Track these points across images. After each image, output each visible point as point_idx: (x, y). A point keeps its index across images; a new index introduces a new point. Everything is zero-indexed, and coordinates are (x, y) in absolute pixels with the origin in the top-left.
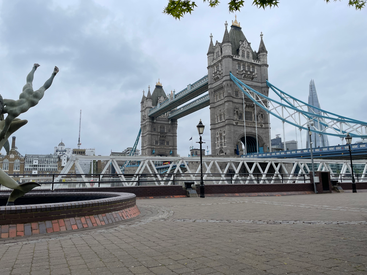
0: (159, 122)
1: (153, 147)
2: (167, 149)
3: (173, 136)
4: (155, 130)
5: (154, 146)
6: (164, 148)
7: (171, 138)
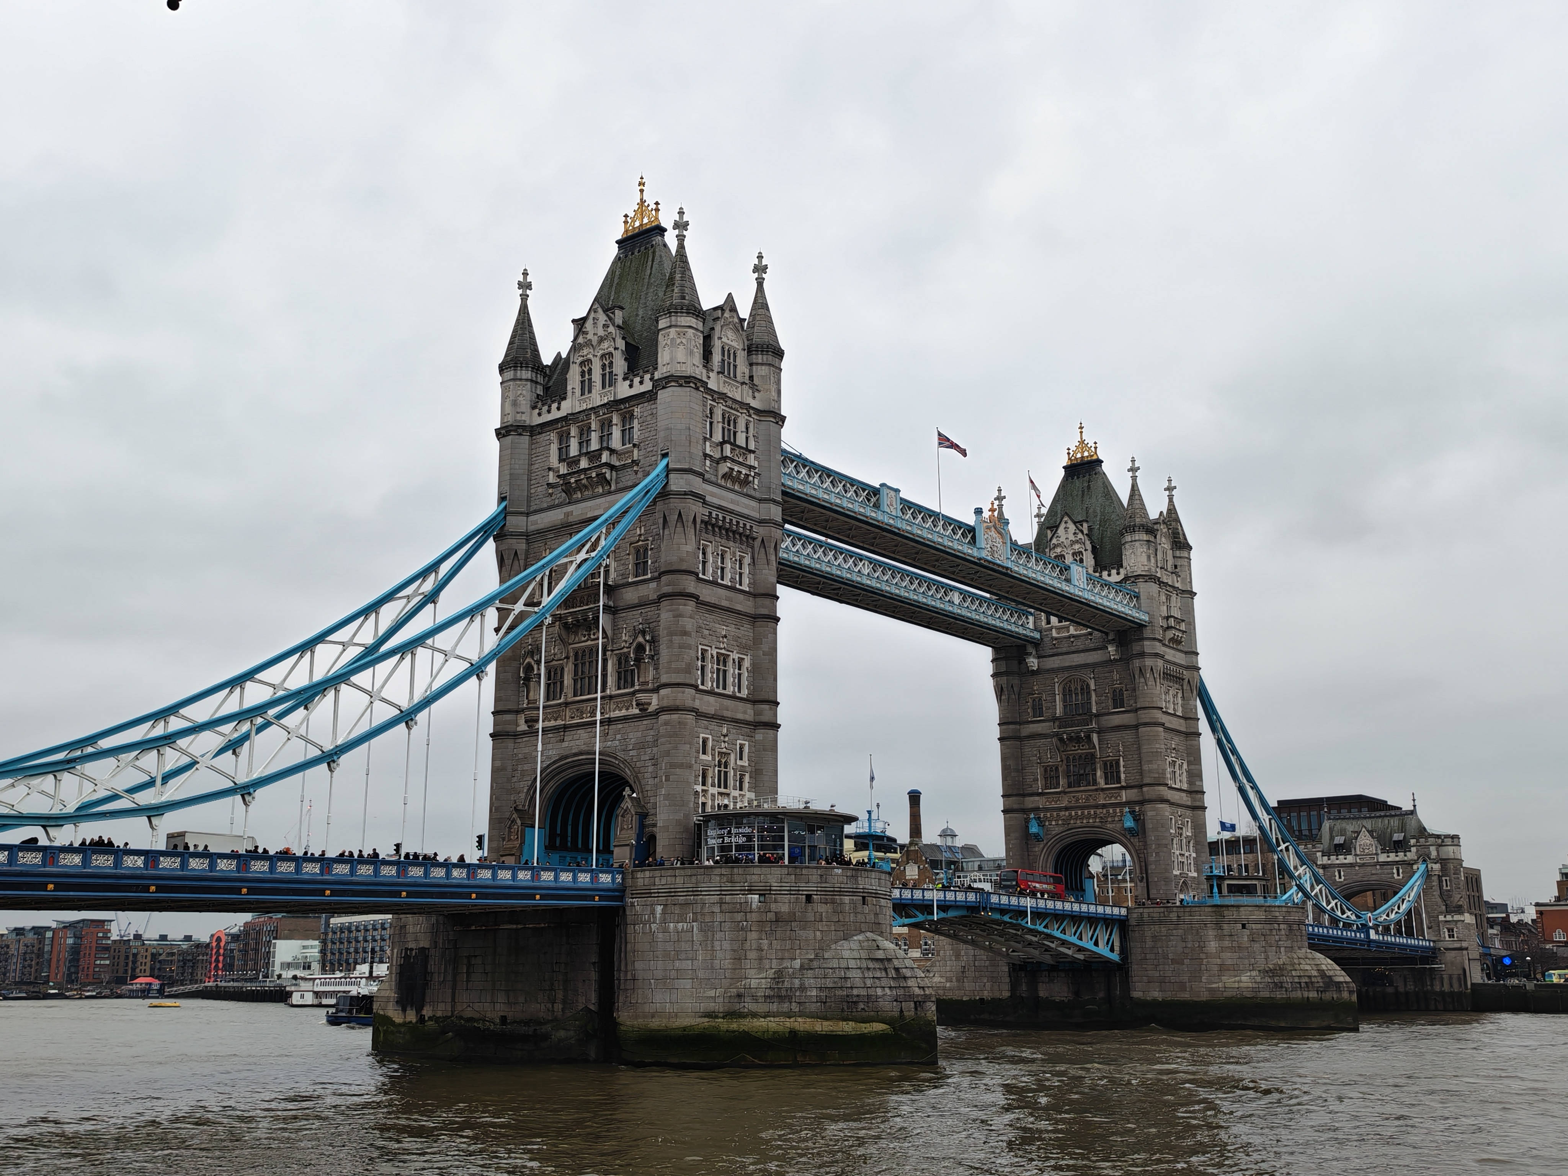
0: (1054, 662)
1: (1031, 802)
2: (1104, 806)
3: (1136, 727)
4: (1038, 709)
5: (1037, 798)
6: (1092, 802)
7: (1128, 736)
